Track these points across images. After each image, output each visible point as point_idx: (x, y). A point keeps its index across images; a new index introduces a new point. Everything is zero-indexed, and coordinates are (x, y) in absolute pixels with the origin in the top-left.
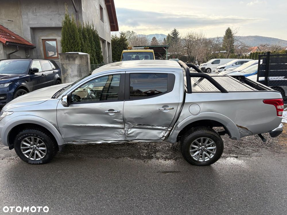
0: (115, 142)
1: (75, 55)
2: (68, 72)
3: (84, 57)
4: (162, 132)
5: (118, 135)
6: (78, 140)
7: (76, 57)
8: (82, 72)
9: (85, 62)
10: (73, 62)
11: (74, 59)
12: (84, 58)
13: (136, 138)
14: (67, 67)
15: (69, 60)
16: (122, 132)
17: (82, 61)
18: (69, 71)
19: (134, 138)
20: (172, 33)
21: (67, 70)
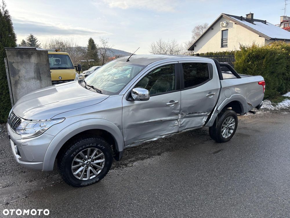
0: (168, 136)
1: (31, 51)
2: (20, 73)
3: (44, 54)
4: (203, 118)
5: (173, 127)
6: (136, 141)
7: (32, 54)
8: (41, 73)
9: (45, 60)
10: (28, 59)
11: (29, 56)
12: (42, 55)
13: (186, 128)
14: (18, 67)
15: (22, 58)
16: (176, 123)
17: (40, 59)
18: (23, 72)
19: (184, 128)
20: (28, 39)
21: (19, 71)
